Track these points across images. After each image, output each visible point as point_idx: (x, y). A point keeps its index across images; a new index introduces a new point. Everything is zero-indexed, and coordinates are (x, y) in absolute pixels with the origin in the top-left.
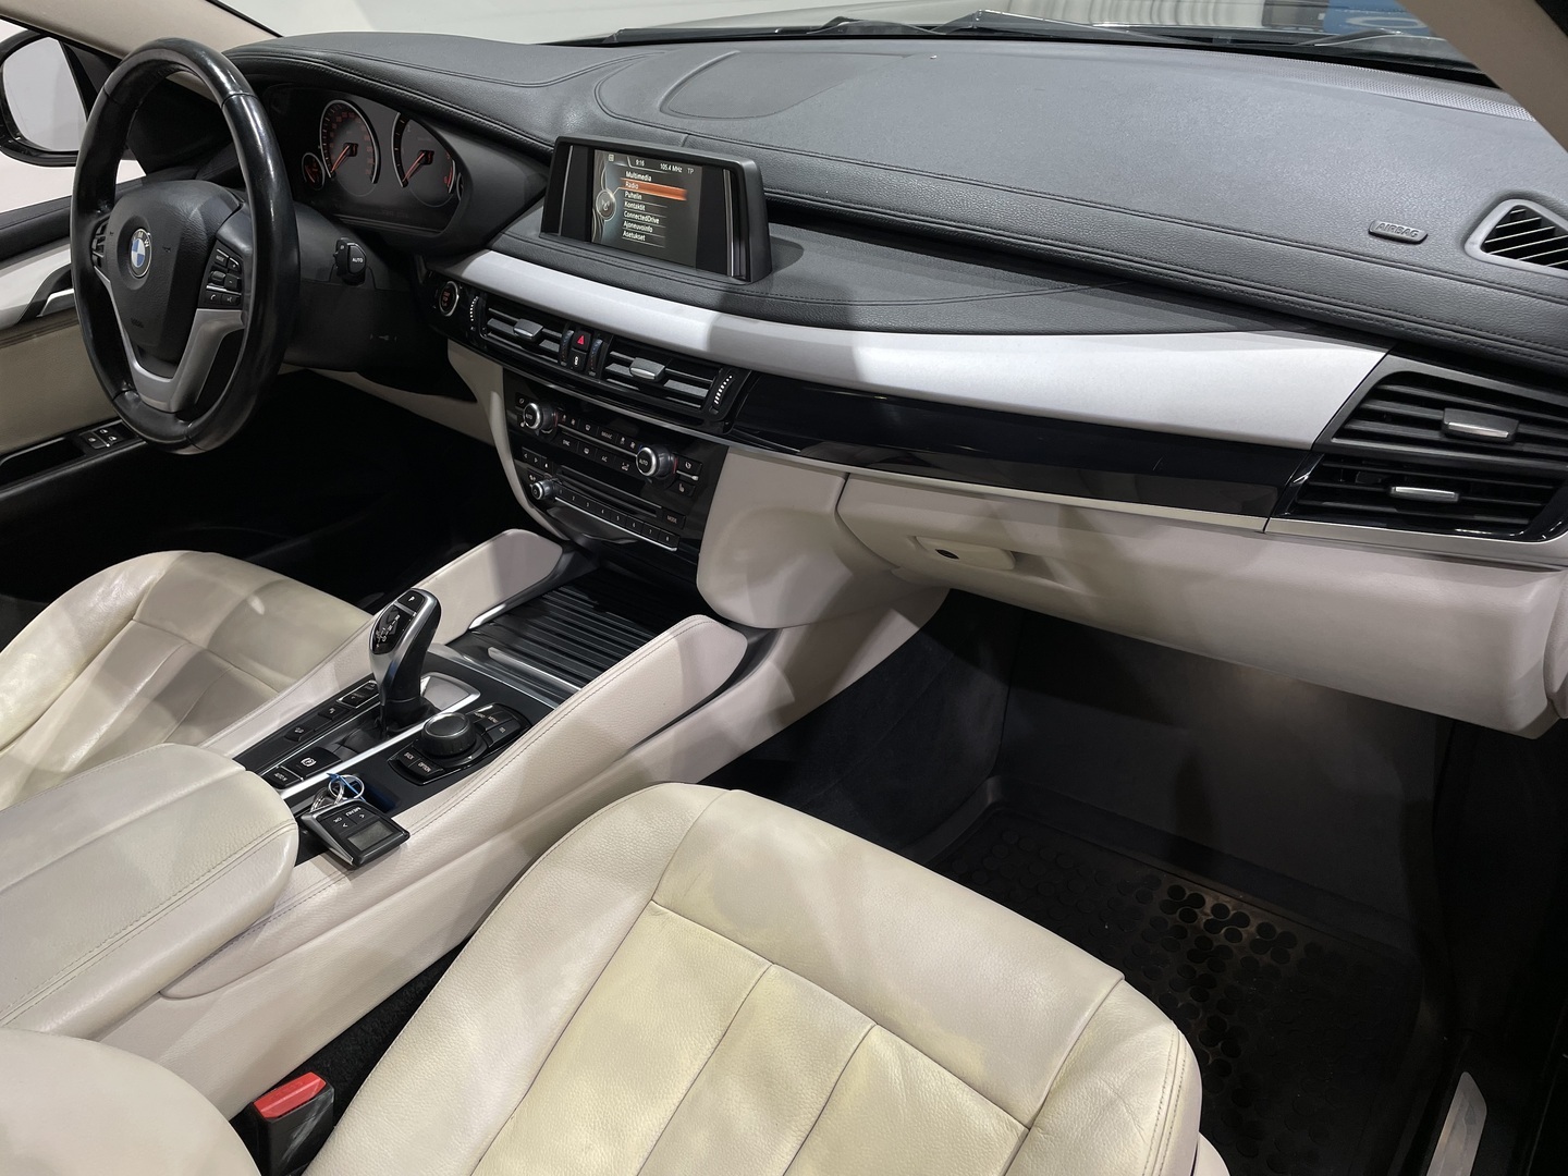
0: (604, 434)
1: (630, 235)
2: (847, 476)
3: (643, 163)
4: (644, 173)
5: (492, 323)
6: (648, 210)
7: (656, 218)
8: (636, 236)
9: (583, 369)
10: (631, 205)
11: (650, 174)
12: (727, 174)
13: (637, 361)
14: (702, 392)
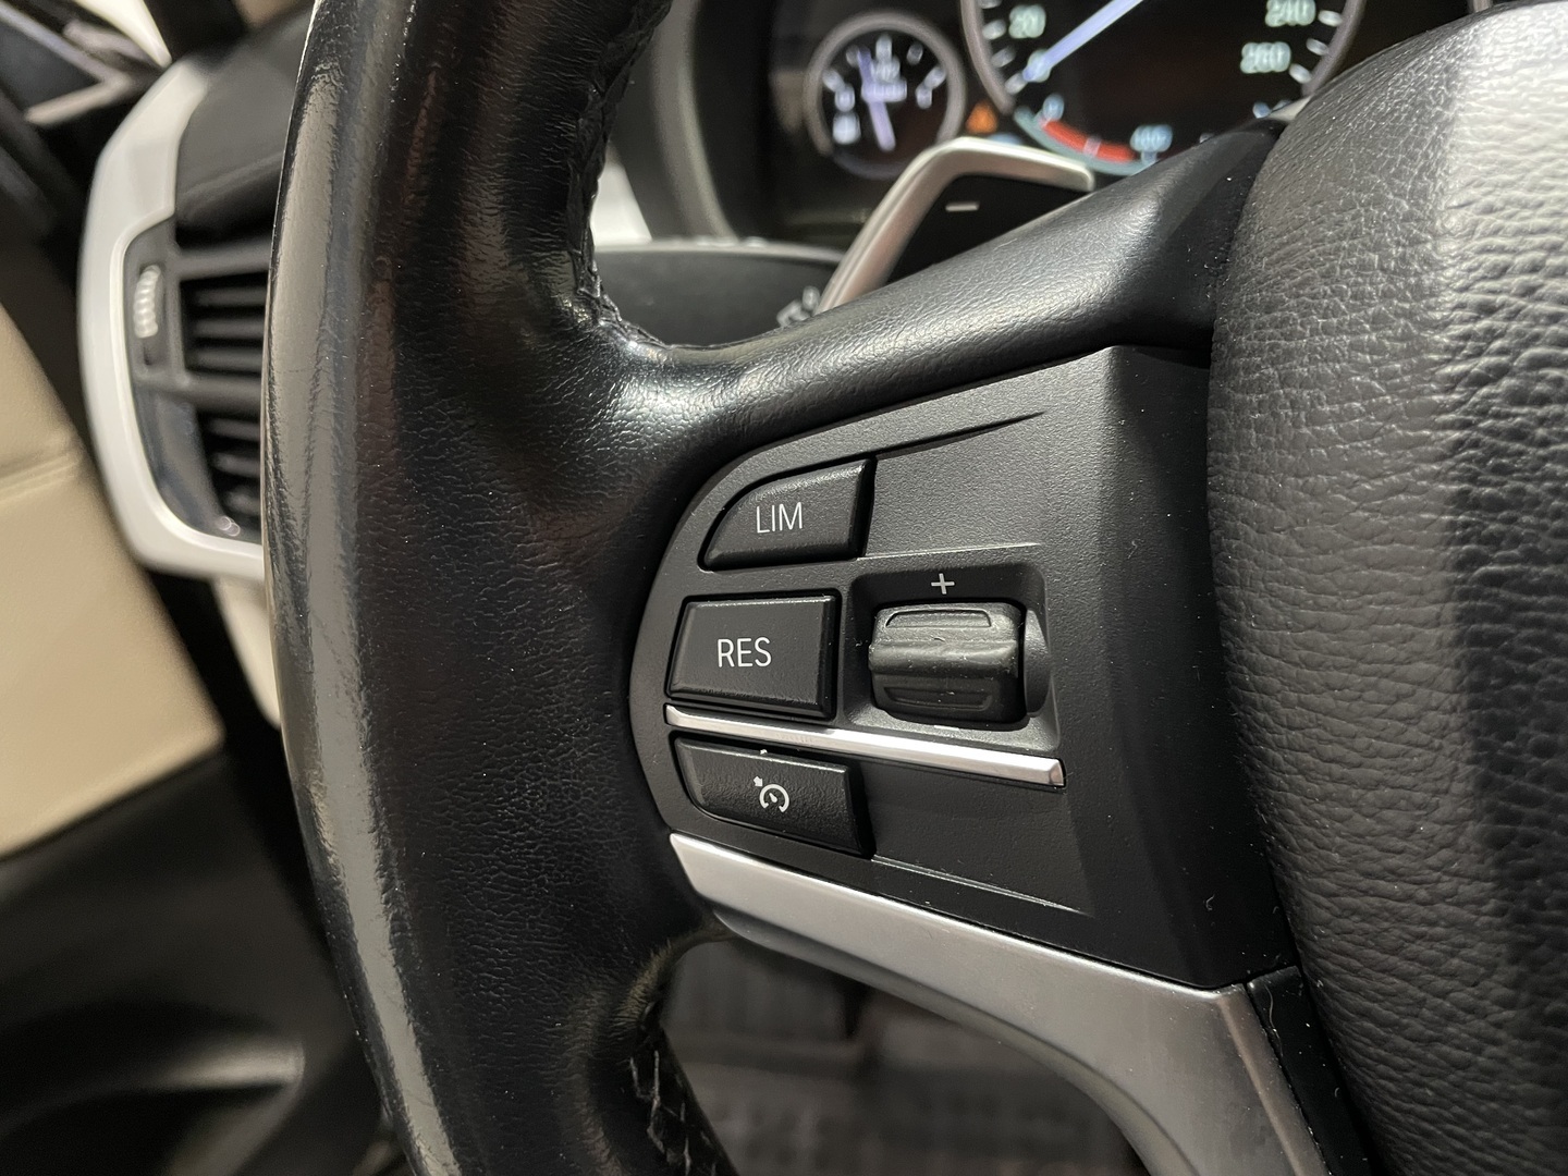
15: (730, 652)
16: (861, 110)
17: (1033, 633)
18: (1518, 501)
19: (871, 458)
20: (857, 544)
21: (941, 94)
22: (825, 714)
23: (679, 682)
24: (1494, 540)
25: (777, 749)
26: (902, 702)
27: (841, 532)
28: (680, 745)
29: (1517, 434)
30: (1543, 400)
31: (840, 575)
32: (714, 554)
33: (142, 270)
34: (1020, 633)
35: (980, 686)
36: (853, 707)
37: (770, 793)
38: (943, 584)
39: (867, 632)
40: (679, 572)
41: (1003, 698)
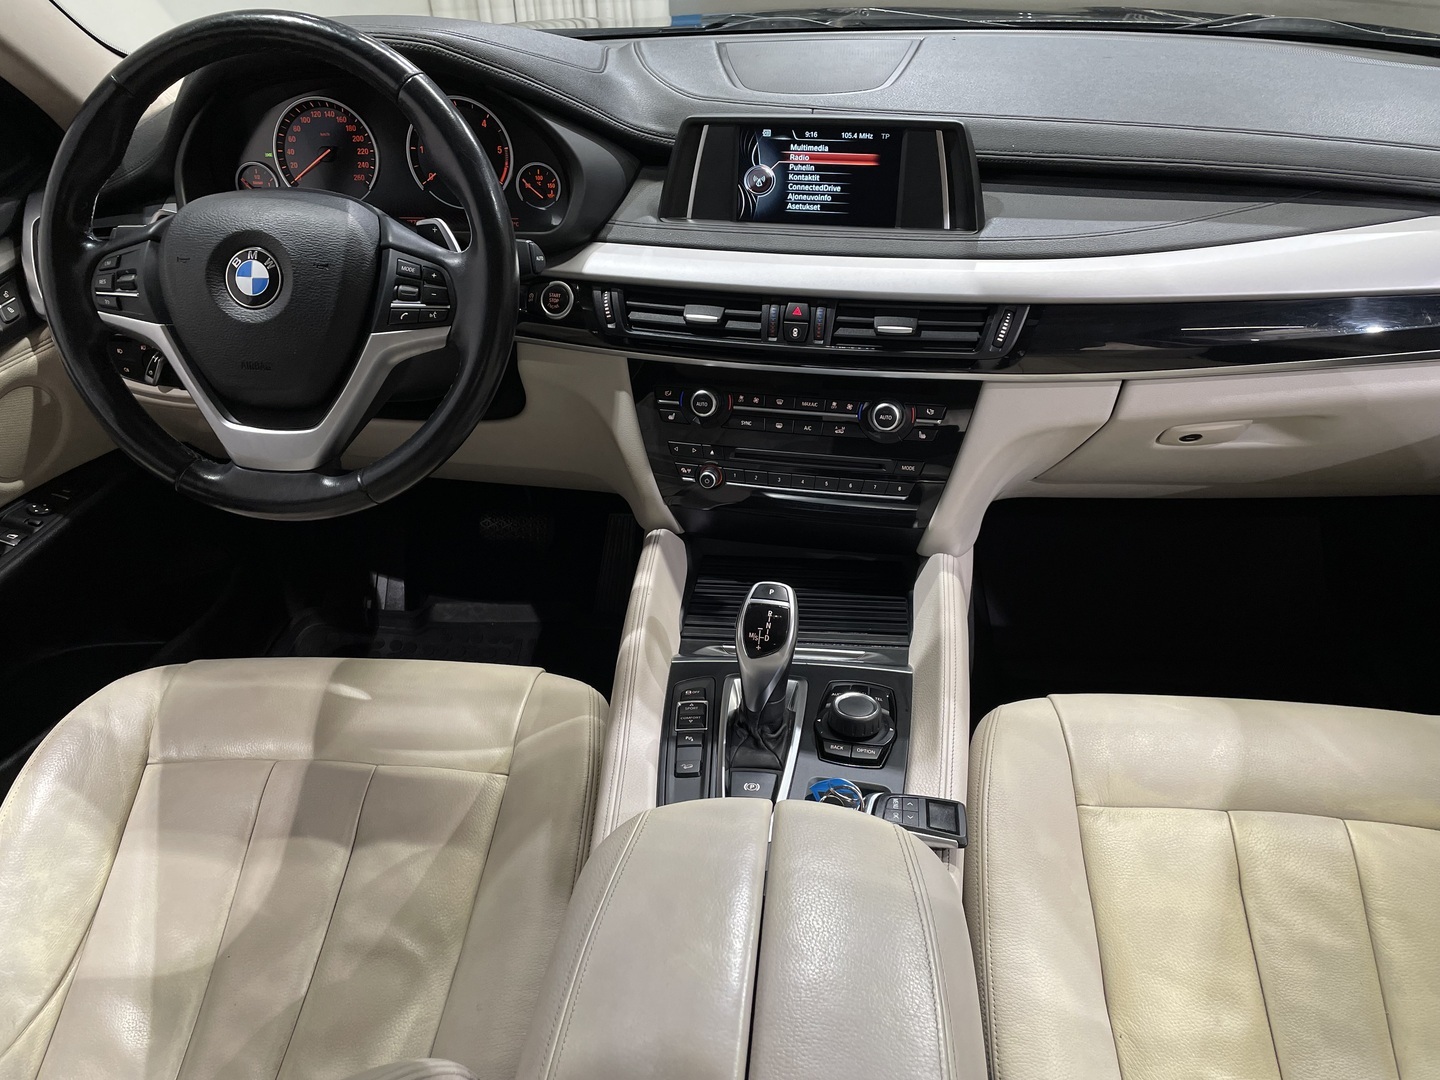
0: (805, 404)
1: (794, 207)
2: (1124, 382)
3: (816, 134)
4: (818, 144)
5: (634, 316)
6: (823, 179)
7: (835, 186)
8: (808, 207)
9: (804, 339)
10: (797, 177)
11: (825, 144)
12: (940, 134)
13: (877, 320)
14: (974, 336)
15: (102, 282)
17: (137, 278)
19: (120, 256)
20: (117, 267)
22: (113, 291)
23: (96, 287)
25: (108, 296)
26: (122, 288)
28: (97, 296)
31: (115, 271)
32: (100, 269)
34: (134, 278)
35: (130, 285)
36: (117, 289)
37: (108, 302)
38: (127, 272)
39: (118, 279)
40: (98, 272)
41: (132, 286)
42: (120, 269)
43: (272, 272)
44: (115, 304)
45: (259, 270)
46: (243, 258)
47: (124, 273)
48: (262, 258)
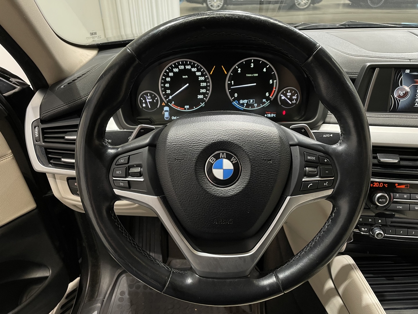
15: (118, 172)
16: (146, 103)
17: (142, 169)
18: (170, 158)
19: (129, 156)
20: (128, 163)
21: (157, 100)
22: (126, 177)
23: (113, 175)
24: (169, 161)
25: (122, 180)
26: (132, 176)
27: (127, 162)
28: (114, 181)
29: (170, 154)
30: (171, 151)
31: (127, 165)
32: (116, 164)
33: (35, 127)
34: (141, 169)
35: (138, 174)
36: (128, 176)
37: (122, 184)
38: (135, 166)
39: (129, 170)
40: (113, 166)
41: (140, 175)
42: (130, 164)
43: (236, 165)
44: (127, 185)
45: (228, 165)
46: (217, 157)
47: (133, 166)
48: (229, 158)
